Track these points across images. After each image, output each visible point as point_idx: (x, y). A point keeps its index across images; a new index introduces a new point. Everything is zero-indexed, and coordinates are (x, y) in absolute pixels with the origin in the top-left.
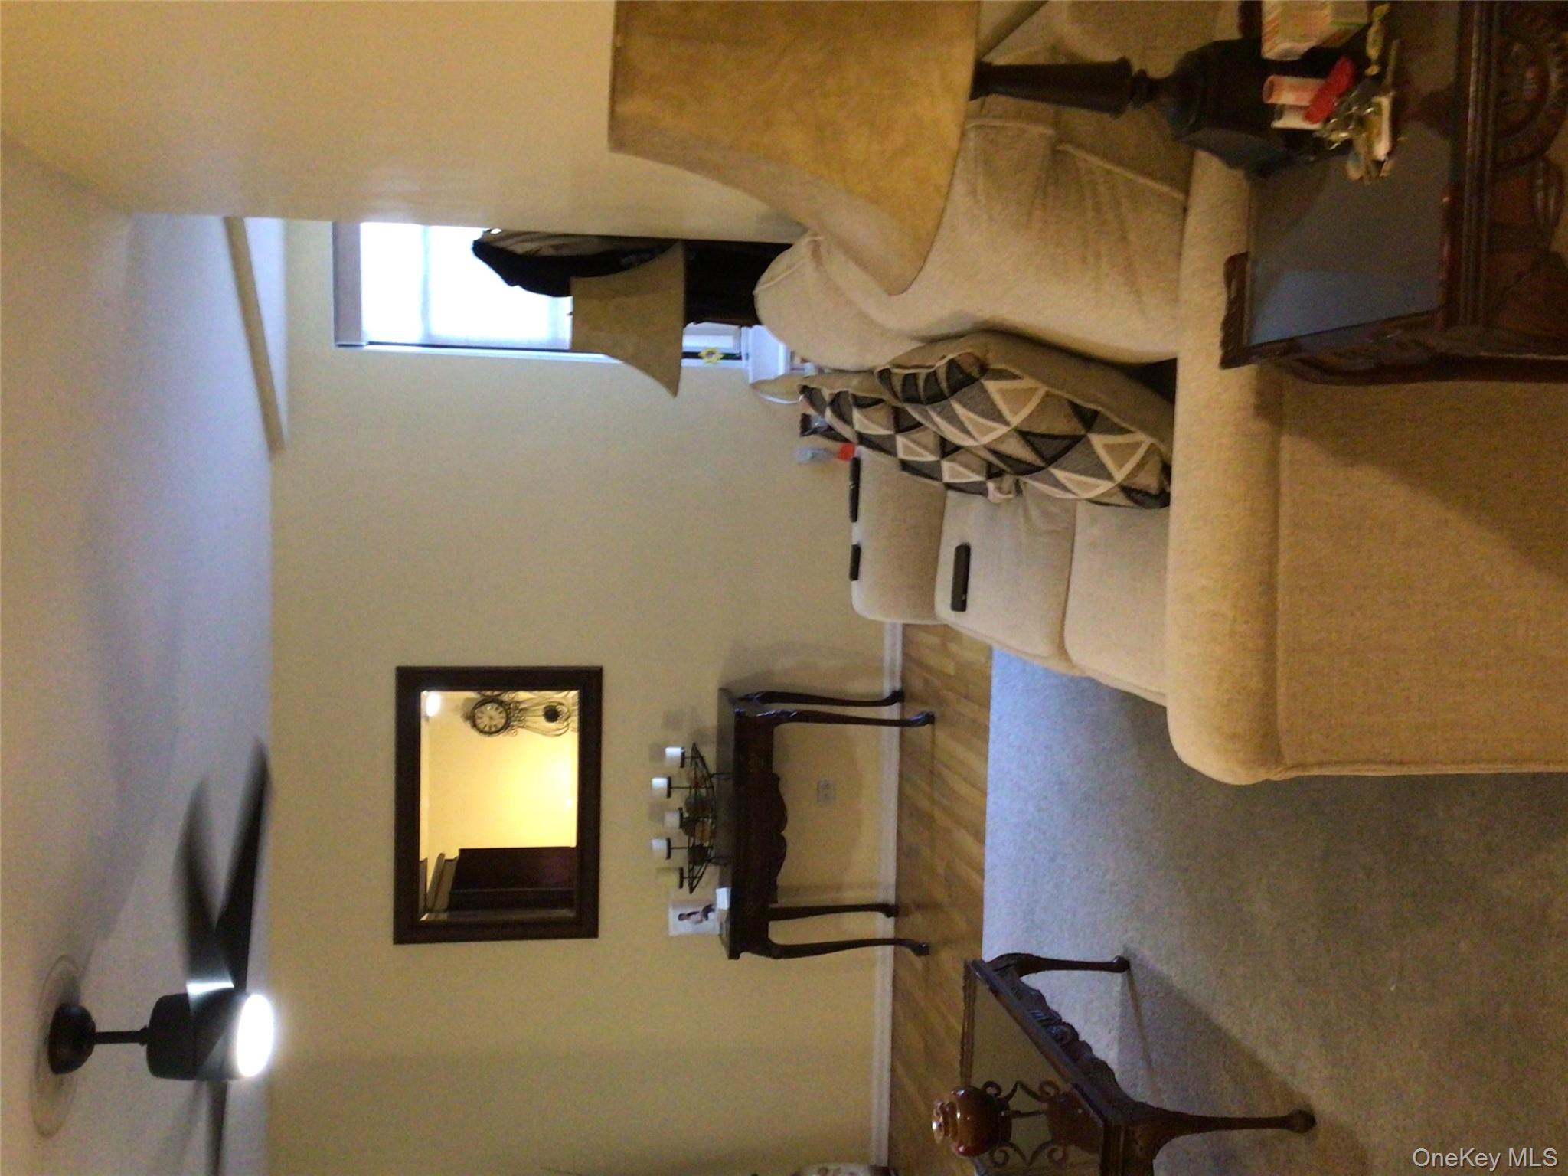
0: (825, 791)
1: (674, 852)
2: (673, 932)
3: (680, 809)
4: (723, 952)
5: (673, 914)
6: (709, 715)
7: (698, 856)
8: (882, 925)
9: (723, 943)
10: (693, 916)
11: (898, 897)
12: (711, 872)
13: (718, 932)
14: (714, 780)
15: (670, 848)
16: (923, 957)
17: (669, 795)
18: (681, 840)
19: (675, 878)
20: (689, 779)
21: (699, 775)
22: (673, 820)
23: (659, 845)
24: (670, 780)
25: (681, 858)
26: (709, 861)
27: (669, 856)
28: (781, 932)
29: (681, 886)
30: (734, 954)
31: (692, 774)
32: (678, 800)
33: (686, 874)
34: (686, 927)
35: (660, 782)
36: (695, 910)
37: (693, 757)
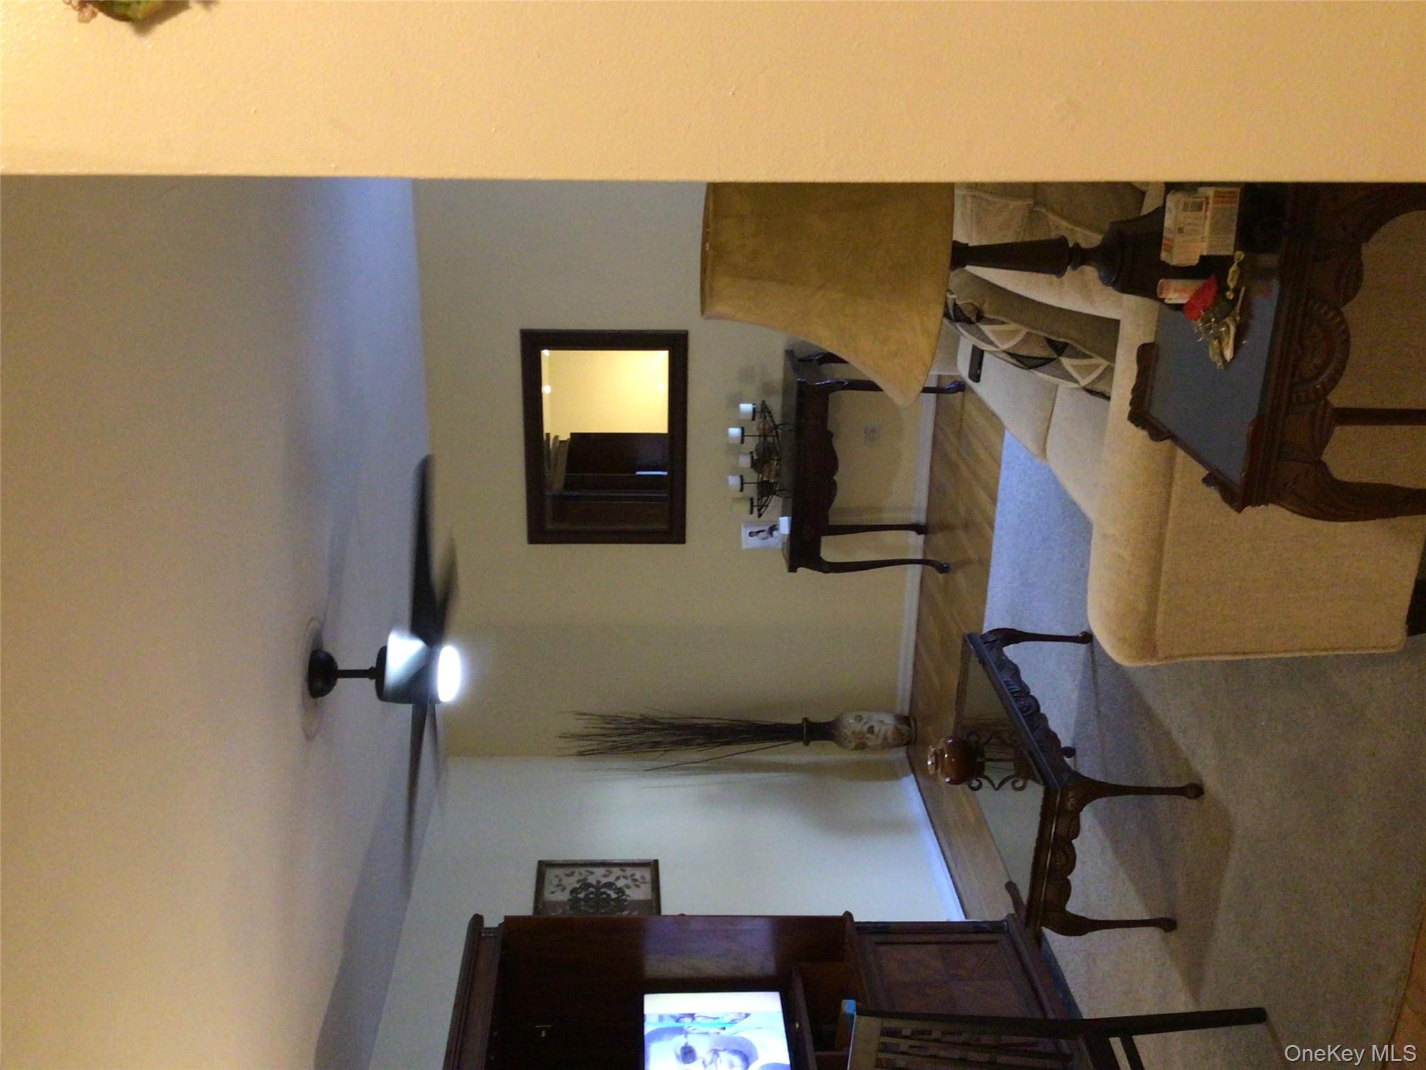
0: (871, 434)
1: (745, 486)
3: (751, 453)
4: (782, 564)
5: (745, 532)
6: (776, 371)
7: (765, 489)
8: (913, 544)
9: (785, 558)
10: (761, 533)
11: (927, 520)
12: (776, 502)
13: (780, 546)
14: (780, 431)
15: (742, 483)
16: (944, 574)
17: (742, 441)
18: (753, 477)
19: (747, 506)
20: (758, 429)
21: (767, 426)
22: (745, 462)
23: (734, 481)
24: (743, 429)
25: (751, 491)
26: (774, 494)
27: (742, 490)
28: (831, 550)
29: (751, 512)
30: (792, 568)
31: (761, 426)
32: (751, 443)
33: (755, 503)
34: (755, 542)
35: (735, 432)
36: (762, 529)
37: (762, 411)
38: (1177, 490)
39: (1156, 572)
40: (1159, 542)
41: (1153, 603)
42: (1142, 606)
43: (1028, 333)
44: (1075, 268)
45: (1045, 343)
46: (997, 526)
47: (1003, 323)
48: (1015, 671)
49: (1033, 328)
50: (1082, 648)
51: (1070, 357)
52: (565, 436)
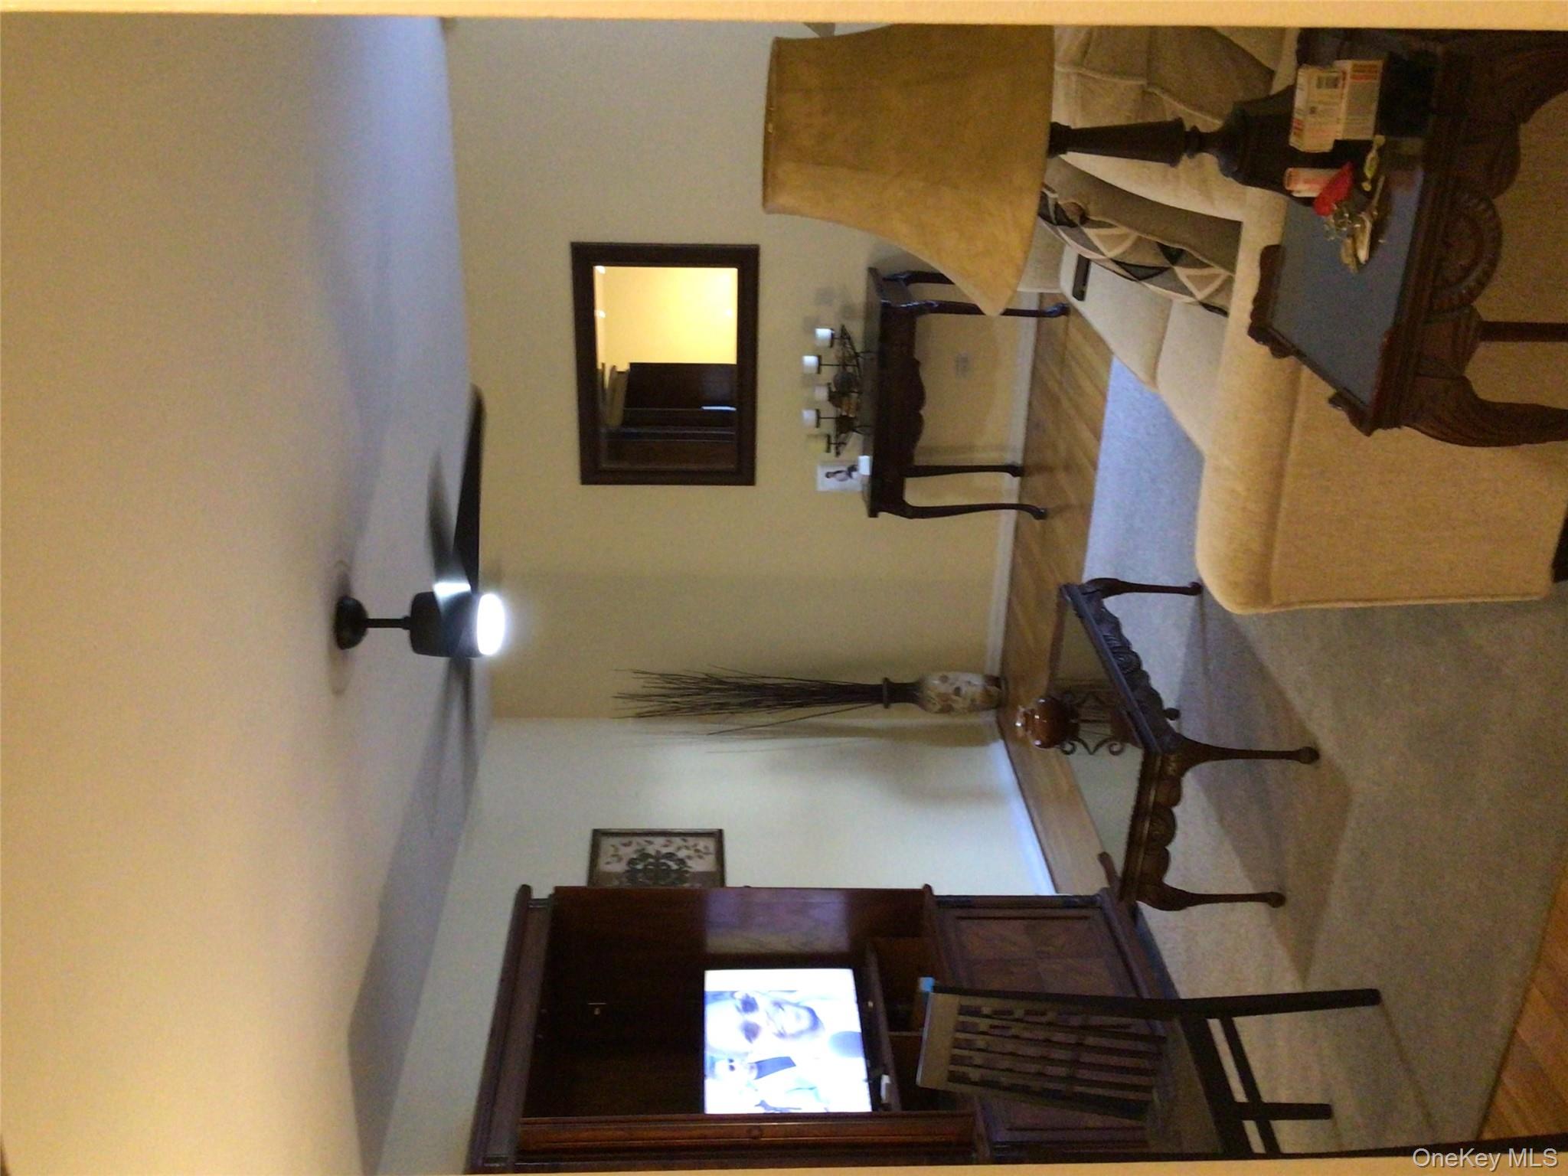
0: (963, 364)
1: (822, 421)
2: (820, 488)
3: (829, 384)
4: (862, 509)
5: (821, 473)
6: (858, 290)
7: (844, 425)
8: (1007, 487)
9: (865, 501)
10: (838, 475)
11: (1024, 459)
12: (855, 440)
13: (859, 489)
14: (860, 360)
15: (819, 418)
16: (1041, 521)
17: (819, 371)
18: (830, 411)
19: (823, 445)
20: (837, 357)
21: (847, 355)
22: (822, 394)
23: (809, 416)
24: (820, 358)
25: (828, 427)
26: (854, 431)
27: (818, 425)
28: (916, 492)
29: (828, 450)
30: (873, 513)
31: (840, 354)
32: (829, 374)
33: (833, 440)
34: (832, 484)
35: (810, 360)
36: (840, 469)
37: (842, 337)
38: (1300, 415)
39: (1273, 511)
40: (1278, 475)
41: (1268, 545)
42: (1256, 546)
43: (1139, 239)
44: (1191, 156)
45: (1158, 250)
46: (1101, 466)
47: (1110, 226)
48: (1115, 624)
49: (1144, 232)
50: (1191, 600)
51: (1187, 266)
52: (623, 367)
